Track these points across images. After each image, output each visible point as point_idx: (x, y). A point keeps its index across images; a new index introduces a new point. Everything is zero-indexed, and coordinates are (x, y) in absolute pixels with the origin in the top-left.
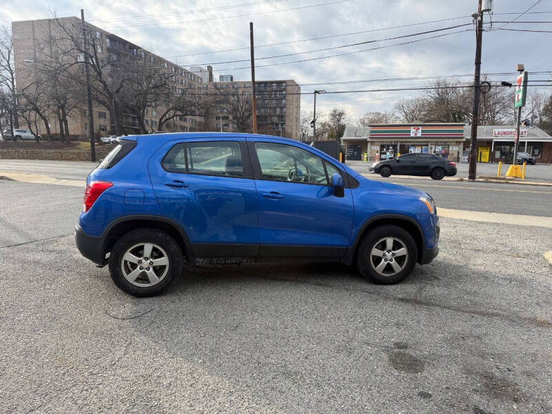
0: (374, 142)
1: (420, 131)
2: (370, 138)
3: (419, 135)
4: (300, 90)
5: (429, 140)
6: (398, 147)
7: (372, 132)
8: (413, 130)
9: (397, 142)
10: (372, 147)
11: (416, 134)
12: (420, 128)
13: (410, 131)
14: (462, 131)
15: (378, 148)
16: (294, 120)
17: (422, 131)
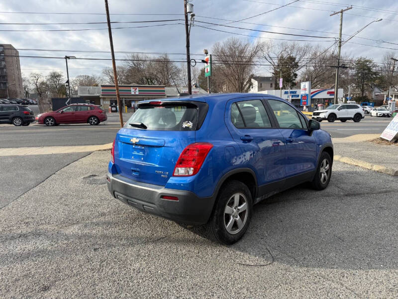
0: (105, 98)
1: (137, 90)
2: (102, 95)
3: (137, 93)
4: (18, 54)
5: (144, 97)
6: (124, 102)
7: (103, 90)
8: (132, 90)
9: (123, 98)
10: (104, 102)
11: (135, 93)
12: (138, 88)
13: (130, 91)
14: (164, 91)
15: (109, 103)
16: (17, 79)
17: (139, 91)
